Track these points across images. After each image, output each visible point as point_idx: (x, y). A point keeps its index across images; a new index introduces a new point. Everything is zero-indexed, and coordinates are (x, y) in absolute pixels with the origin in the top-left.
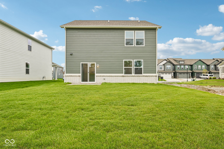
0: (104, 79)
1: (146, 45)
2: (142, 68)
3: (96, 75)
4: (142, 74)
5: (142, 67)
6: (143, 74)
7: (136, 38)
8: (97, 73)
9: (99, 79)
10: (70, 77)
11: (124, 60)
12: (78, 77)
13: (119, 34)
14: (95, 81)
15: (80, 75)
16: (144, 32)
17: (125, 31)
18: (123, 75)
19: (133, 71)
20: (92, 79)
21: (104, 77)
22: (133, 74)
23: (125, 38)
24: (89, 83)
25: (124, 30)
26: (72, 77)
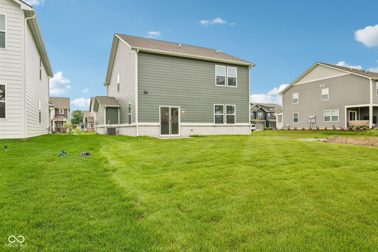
0: (192, 130)
1: (239, 85)
2: (234, 116)
3: (180, 124)
4: (234, 123)
5: (234, 114)
6: (236, 124)
7: (227, 76)
8: (182, 121)
9: (185, 130)
10: (144, 127)
11: (214, 105)
12: (156, 127)
13: (209, 68)
14: (178, 134)
15: (159, 124)
16: (236, 68)
17: (216, 66)
18: (214, 124)
19: (225, 119)
20: (175, 130)
21: (191, 128)
22: (225, 124)
23: (216, 75)
24: (170, 136)
25: (214, 64)
26: (147, 128)
